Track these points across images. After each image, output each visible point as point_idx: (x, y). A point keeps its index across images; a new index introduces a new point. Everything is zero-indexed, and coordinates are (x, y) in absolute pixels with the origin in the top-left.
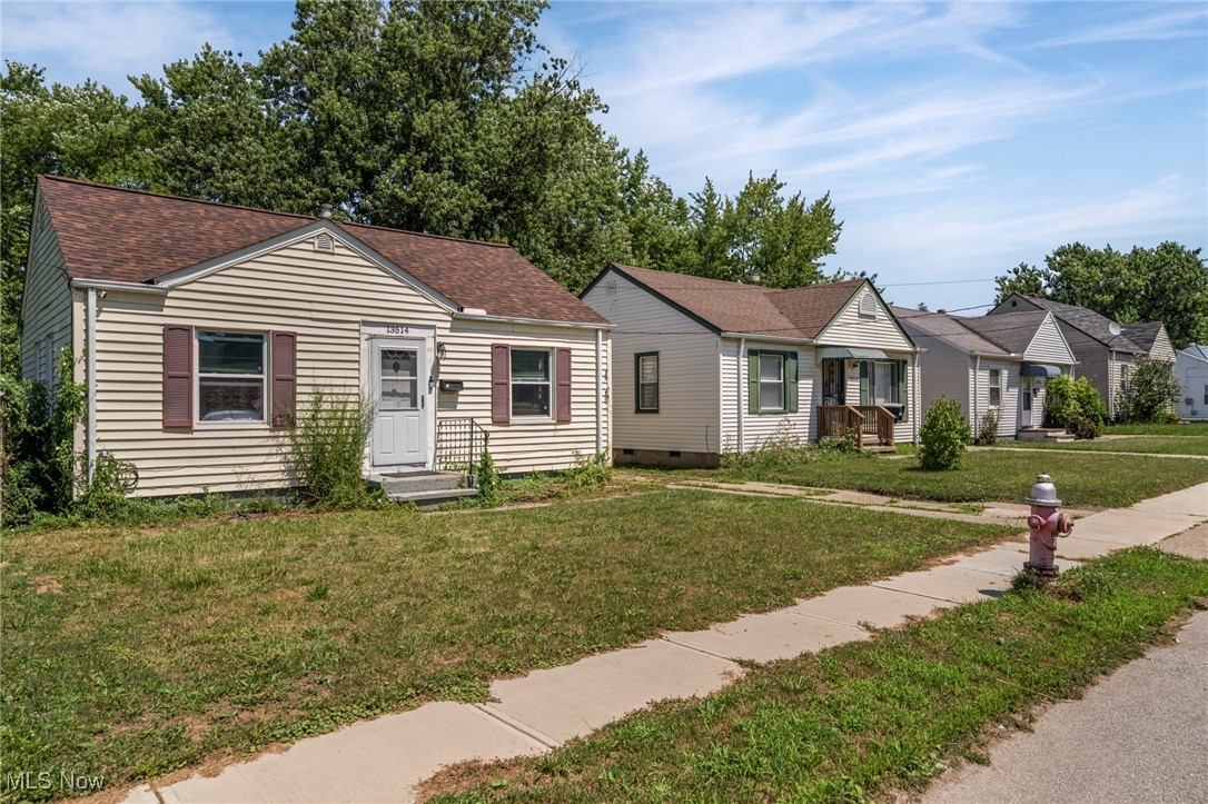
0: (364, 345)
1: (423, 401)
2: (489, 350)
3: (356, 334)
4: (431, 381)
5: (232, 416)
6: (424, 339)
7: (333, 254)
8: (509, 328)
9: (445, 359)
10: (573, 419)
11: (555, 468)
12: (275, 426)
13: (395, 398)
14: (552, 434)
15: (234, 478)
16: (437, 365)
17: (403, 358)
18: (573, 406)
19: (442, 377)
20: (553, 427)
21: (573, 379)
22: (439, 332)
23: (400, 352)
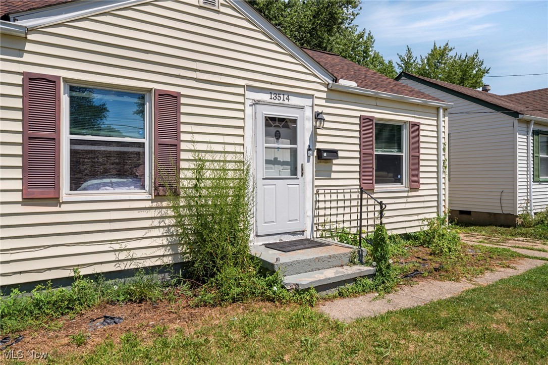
0: (249, 110)
1: (302, 170)
2: (357, 121)
3: (241, 99)
4: (309, 150)
5: (112, 185)
6: (302, 108)
7: (218, 12)
8: (373, 102)
9: (323, 128)
10: (422, 187)
11: (409, 231)
12: (158, 197)
13: (276, 166)
14: (404, 200)
15: (112, 257)
16: (314, 134)
17: (283, 127)
18: (421, 175)
19: (319, 146)
20: (405, 194)
21: (422, 151)
22: (317, 101)
23: (281, 120)
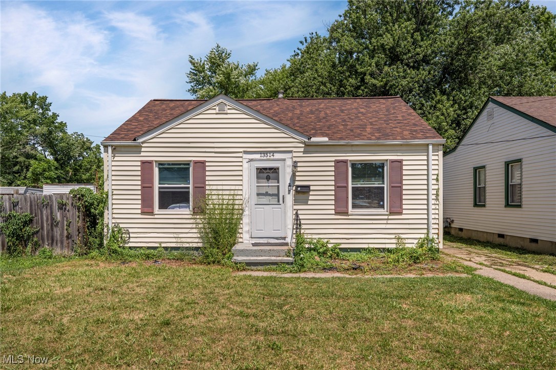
0: (246, 165)
1: (283, 199)
2: (333, 164)
3: (240, 159)
4: (290, 186)
6: (284, 160)
7: (227, 114)
8: (349, 149)
9: (298, 171)
10: (404, 212)
12: (195, 213)
13: (267, 197)
14: (385, 222)
15: (174, 240)
16: (294, 175)
17: (272, 172)
18: (404, 202)
19: (297, 183)
20: (386, 217)
21: (404, 182)
22: (295, 154)
23: (270, 169)
